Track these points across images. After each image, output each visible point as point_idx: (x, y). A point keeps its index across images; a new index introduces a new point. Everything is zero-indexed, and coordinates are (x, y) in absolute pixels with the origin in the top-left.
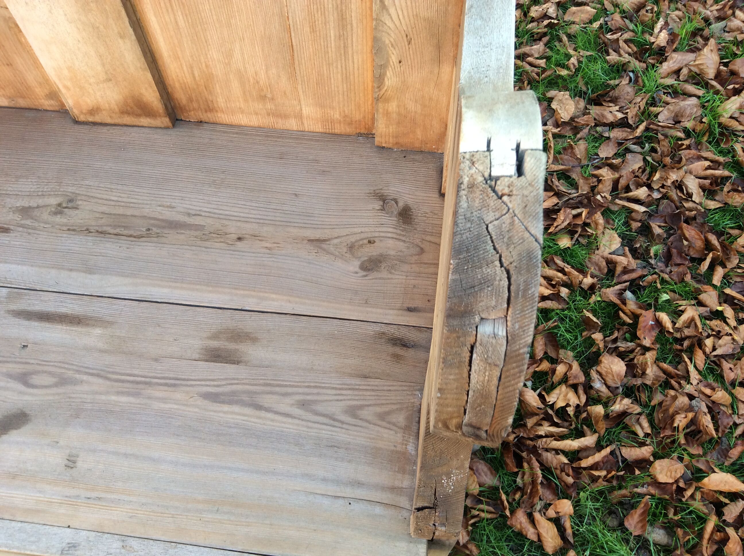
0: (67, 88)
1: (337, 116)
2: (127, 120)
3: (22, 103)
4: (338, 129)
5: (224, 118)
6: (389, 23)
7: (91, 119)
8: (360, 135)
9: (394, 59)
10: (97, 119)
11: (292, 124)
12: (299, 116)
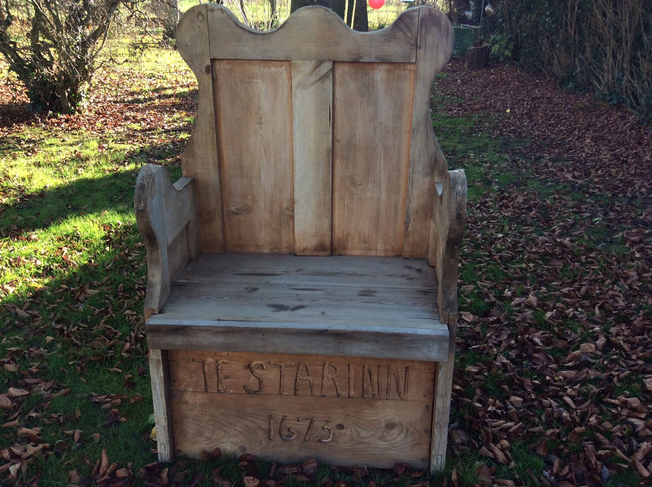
0: (299, 240)
1: (389, 248)
2: (316, 253)
3: (275, 251)
4: (390, 254)
5: (349, 252)
6: (411, 207)
7: (301, 254)
8: (397, 256)
9: (412, 220)
10: (304, 254)
11: (373, 253)
12: (376, 249)
